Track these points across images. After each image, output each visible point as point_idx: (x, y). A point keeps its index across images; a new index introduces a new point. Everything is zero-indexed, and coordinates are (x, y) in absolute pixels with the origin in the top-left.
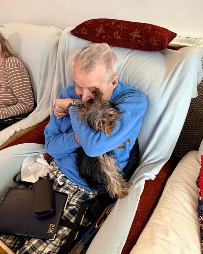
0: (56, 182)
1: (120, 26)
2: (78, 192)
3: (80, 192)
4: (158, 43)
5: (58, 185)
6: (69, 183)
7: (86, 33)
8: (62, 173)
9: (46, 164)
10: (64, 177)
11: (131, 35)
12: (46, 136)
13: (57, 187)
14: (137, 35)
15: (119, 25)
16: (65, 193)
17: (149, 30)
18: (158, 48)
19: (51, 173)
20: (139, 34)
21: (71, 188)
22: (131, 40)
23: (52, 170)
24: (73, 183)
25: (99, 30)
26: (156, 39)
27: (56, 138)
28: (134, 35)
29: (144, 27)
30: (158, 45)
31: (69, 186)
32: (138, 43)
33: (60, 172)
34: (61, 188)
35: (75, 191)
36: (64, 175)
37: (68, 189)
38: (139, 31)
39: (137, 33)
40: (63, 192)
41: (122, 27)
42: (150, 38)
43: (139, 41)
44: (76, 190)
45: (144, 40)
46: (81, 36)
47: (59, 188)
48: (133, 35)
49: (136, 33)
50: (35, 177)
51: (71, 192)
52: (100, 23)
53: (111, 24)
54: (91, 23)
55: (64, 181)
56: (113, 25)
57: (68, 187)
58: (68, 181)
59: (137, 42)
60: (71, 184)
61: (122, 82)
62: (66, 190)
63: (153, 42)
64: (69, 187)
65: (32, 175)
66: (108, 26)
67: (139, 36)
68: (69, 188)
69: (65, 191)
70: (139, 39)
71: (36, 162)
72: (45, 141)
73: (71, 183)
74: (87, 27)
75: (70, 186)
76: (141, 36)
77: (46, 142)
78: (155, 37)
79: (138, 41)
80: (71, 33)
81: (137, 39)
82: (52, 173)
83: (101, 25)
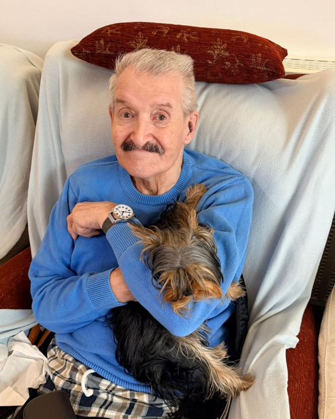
0: (73, 395)
1: (183, 36)
2: (136, 406)
3: (138, 405)
4: (267, 65)
5: (81, 400)
6: (109, 387)
7: (108, 52)
8: (88, 368)
9: (39, 354)
10: (95, 374)
11: (209, 52)
12: (34, 282)
13: (80, 404)
14: (222, 52)
15: (180, 34)
16: (105, 416)
17: (245, 42)
18: (267, 77)
19: (56, 377)
20: (226, 50)
21: (116, 399)
22: (210, 62)
23: (57, 370)
24: (116, 385)
25: (136, 45)
26: (264, 58)
27: (61, 286)
28: (216, 52)
29: (232, 35)
30: (268, 69)
31: (108, 397)
32: (224, 69)
33: (81, 367)
34: (91, 406)
35: (128, 406)
36: (92, 371)
37: (108, 403)
38: (224, 43)
39: (222, 48)
40: (100, 416)
41: (187, 38)
42: (249, 56)
43: (227, 63)
44: (129, 402)
45: (238, 61)
46: (96, 59)
47: (85, 409)
48: (214, 51)
49: (219, 47)
50: (16, 389)
51: (118, 411)
52: (137, 31)
53: (162, 33)
54: (118, 31)
55: (95, 386)
56: (167, 34)
57: (106, 401)
58: (104, 384)
59: (223, 67)
60: (114, 389)
61: (196, 149)
62: (106, 408)
63: (257, 64)
64: (110, 399)
65: (9, 387)
66: (156, 36)
67: (227, 54)
68: (111, 402)
69: (105, 411)
70: (227, 59)
71: (10, 353)
72: (32, 295)
73: (113, 385)
74: (108, 40)
75: (110, 396)
76: (230, 53)
77: (35, 299)
78: (260, 55)
79: (225, 65)
80: (73, 53)
81: (222, 60)
82: (59, 377)
83: (140, 33)
